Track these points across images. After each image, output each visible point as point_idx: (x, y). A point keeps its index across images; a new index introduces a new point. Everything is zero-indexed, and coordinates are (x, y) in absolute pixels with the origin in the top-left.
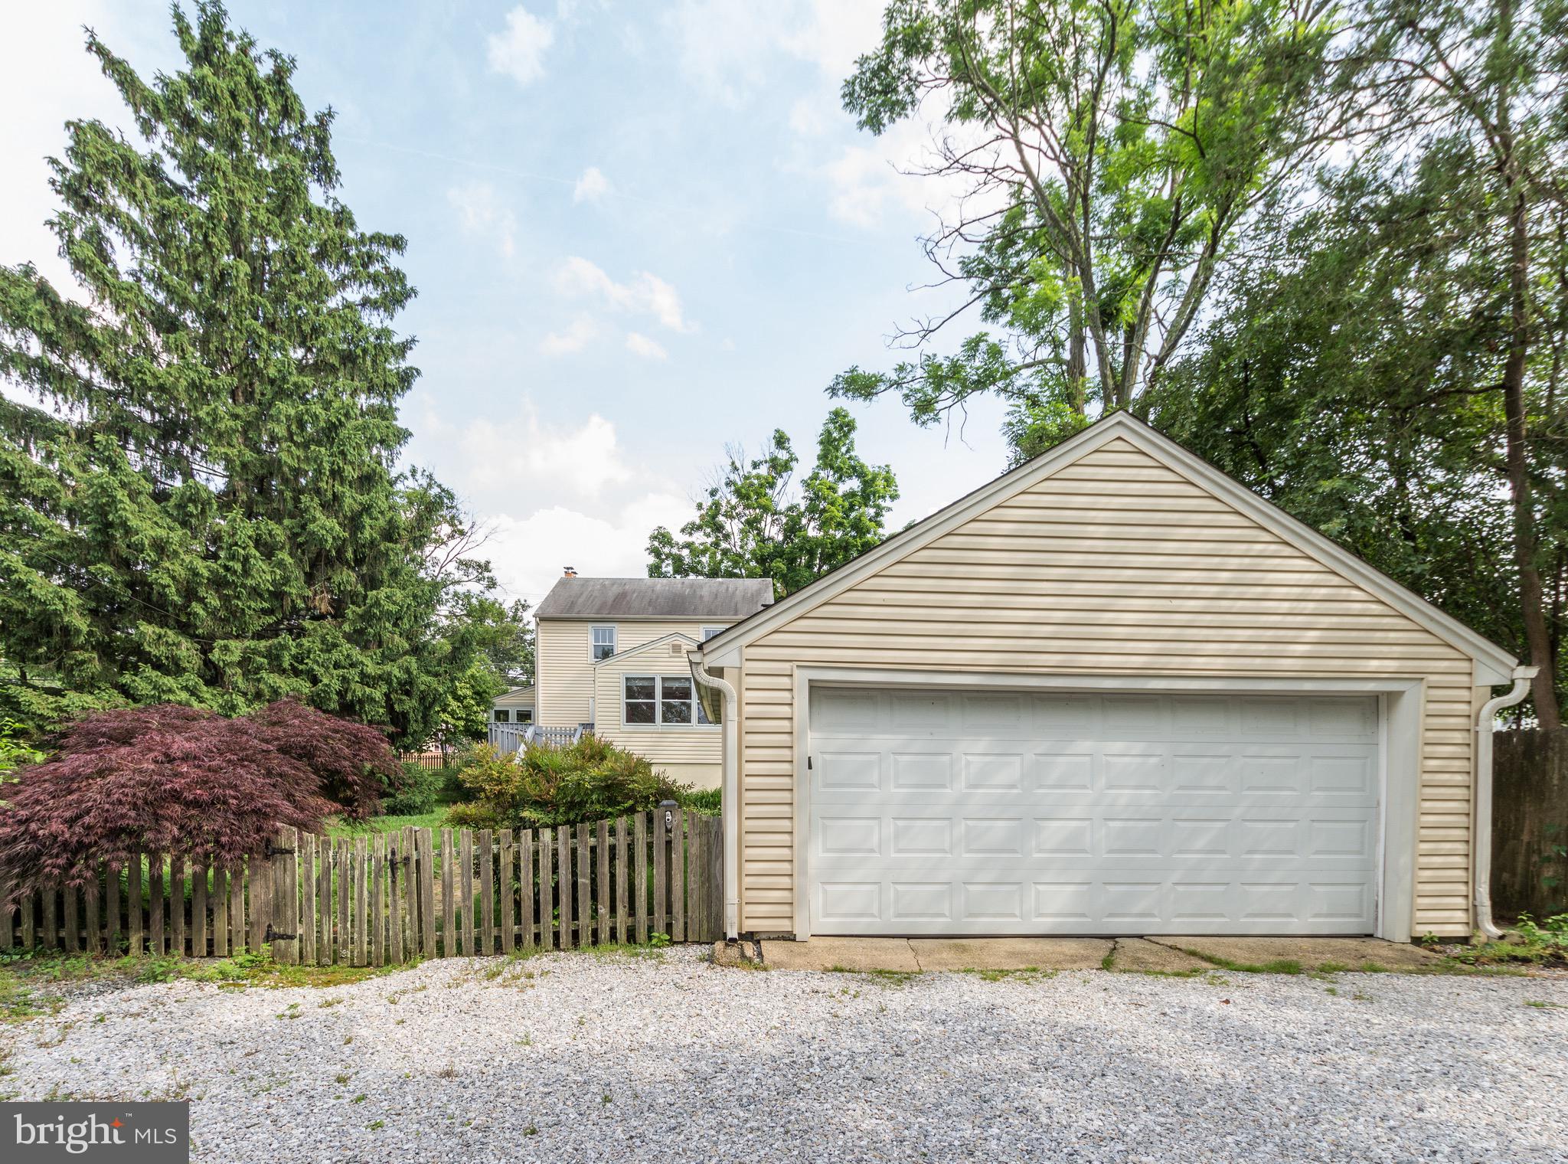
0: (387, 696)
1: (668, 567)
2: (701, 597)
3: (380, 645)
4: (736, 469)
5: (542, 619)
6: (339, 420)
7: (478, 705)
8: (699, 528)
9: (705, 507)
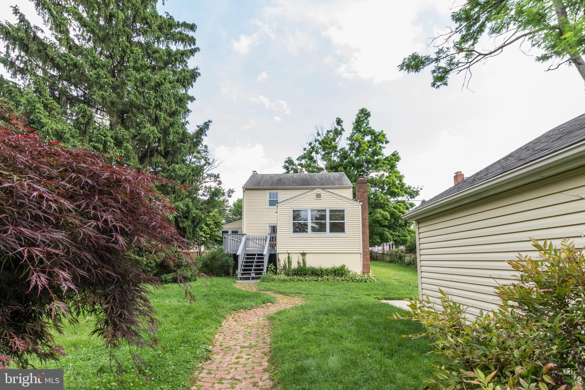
0: (176, 218)
2: (315, 179)
3: (174, 192)
4: (319, 135)
5: (246, 189)
6: (161, 82)
7: (216, 228)
8: (304, 158)
9: (307, 149)
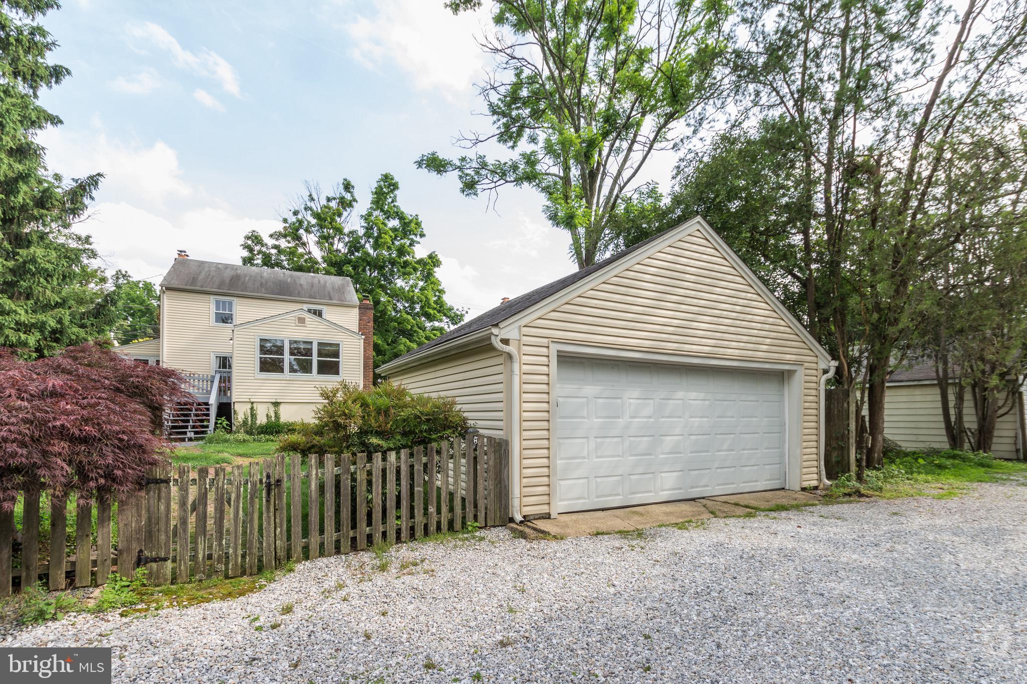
1: (258, 261)
2: (301, 285)
4: (312, 199)
5: (168, 289)
8: (285, 236)
9: (290, 222)
